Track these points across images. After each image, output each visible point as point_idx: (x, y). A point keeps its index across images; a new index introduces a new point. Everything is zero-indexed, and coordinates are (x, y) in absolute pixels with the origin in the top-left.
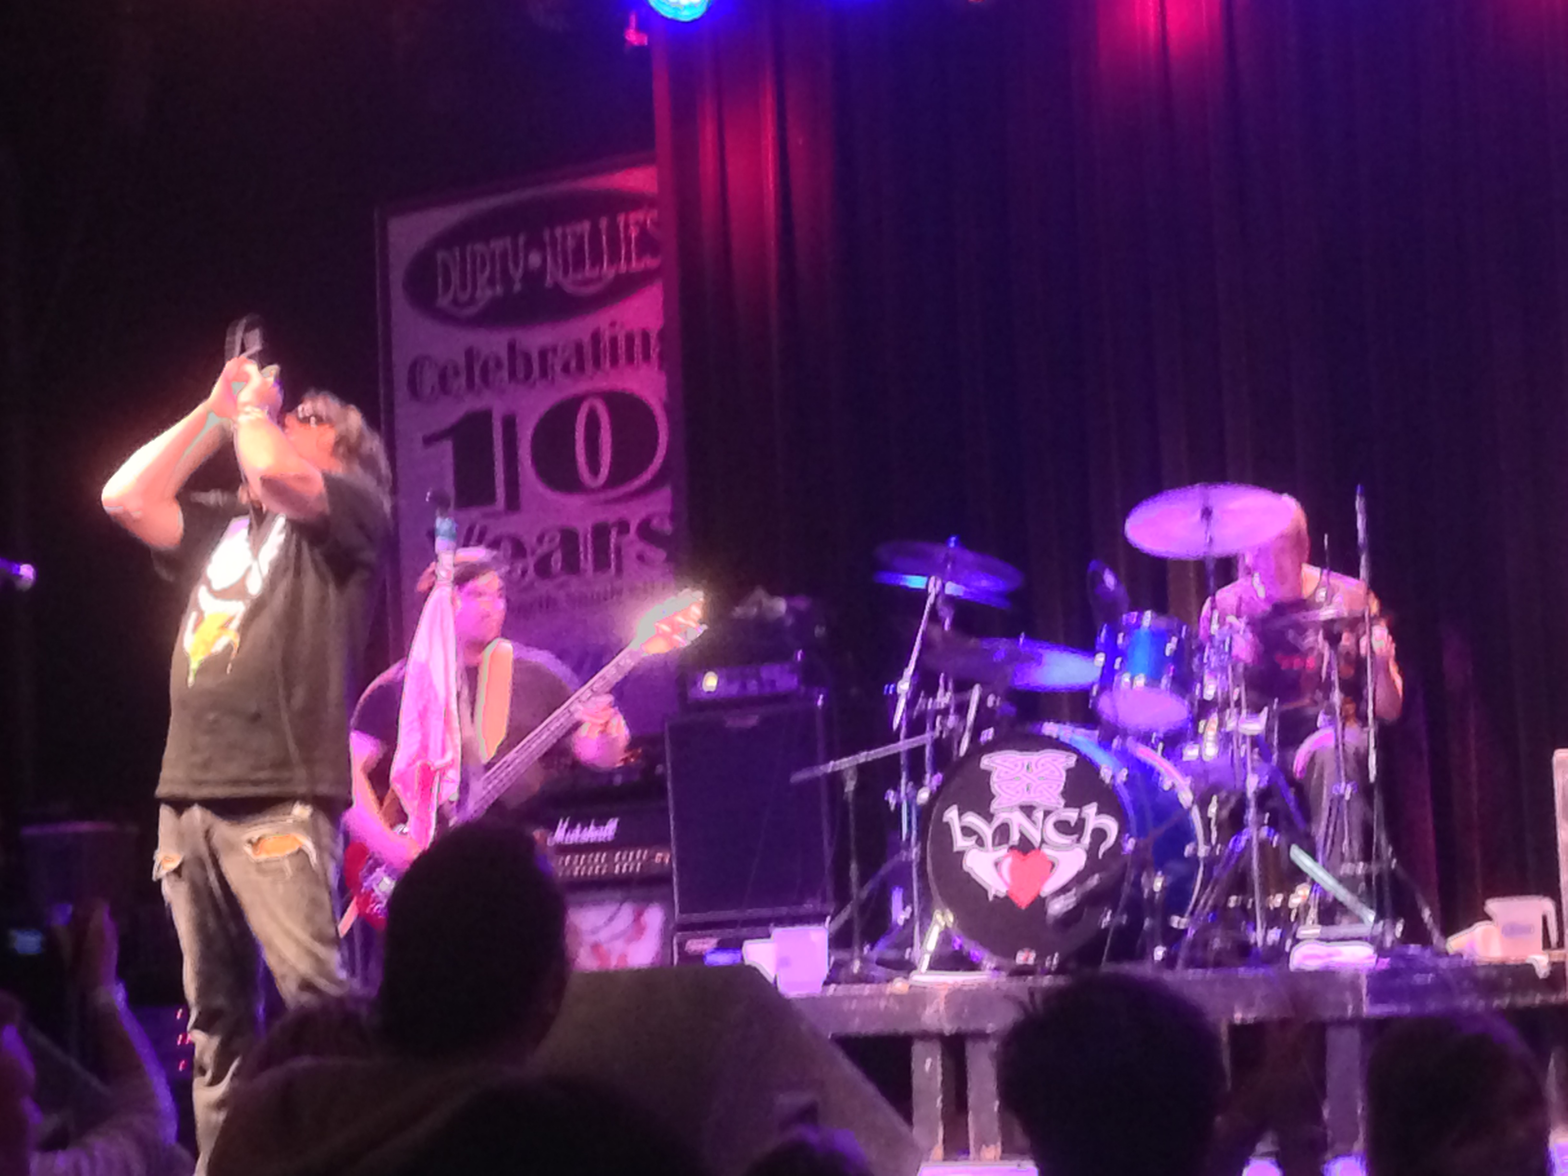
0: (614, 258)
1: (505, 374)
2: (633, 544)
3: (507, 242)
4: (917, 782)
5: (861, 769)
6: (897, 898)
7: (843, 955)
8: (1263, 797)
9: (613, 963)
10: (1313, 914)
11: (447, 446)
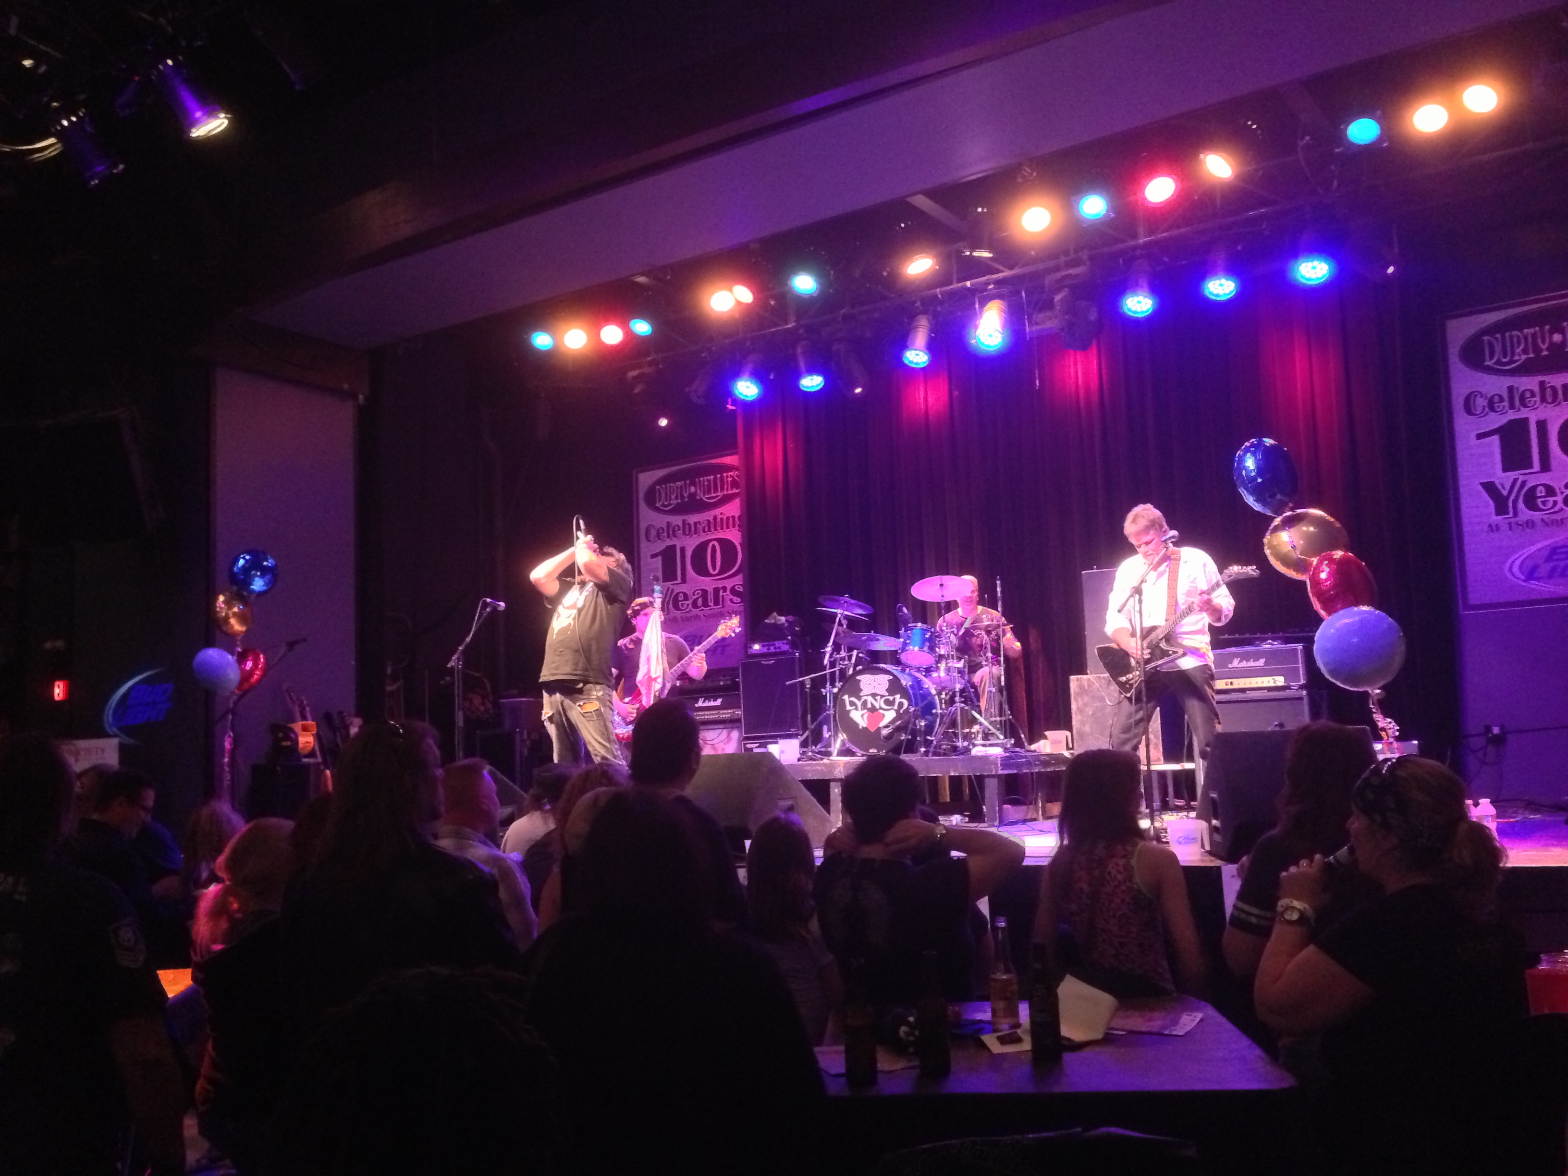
0: (722, 489)
1: (681, 532)
2: (728, 595)
3: (683, 482)
4: (833, 686)
5: (812, 679)
6: (825, 728)
7: (805, 750)
8: (962, 691)
9: (720, 752)
10: (980, 736)
11: (660, 558)
